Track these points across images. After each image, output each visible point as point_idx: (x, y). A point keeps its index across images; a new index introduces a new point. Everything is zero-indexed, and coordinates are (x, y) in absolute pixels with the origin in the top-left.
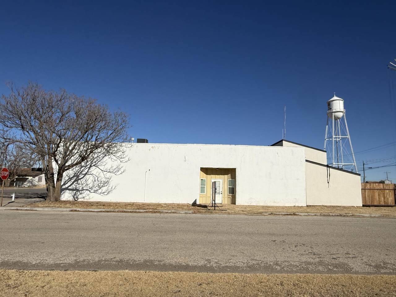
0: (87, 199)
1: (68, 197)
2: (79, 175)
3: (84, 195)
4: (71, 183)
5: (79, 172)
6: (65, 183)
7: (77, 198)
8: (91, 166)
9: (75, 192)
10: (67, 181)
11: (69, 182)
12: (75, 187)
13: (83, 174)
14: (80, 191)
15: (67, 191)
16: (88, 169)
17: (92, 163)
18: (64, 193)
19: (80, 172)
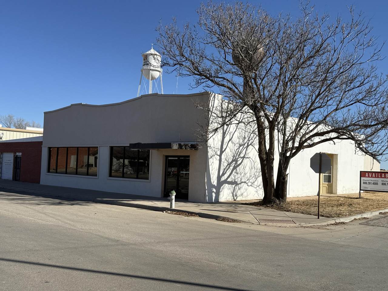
0: (245, 197)
1: (227, 195)
2: (238, 158)
3: (242, 190)
4: (230, 172)
5: (237, 153)
6: (224, 171)
7: (236, 195)
8: (248, 146)
9: (234, 186)
10: (226, 169)
11: (228, 170)
12: (234, 178)
13: (241, 158)
14: (238, 184)
15: (227, 185)
16: (245, 149)
17: (249, 141)
18: (223, 188)
19: (239, 153)
